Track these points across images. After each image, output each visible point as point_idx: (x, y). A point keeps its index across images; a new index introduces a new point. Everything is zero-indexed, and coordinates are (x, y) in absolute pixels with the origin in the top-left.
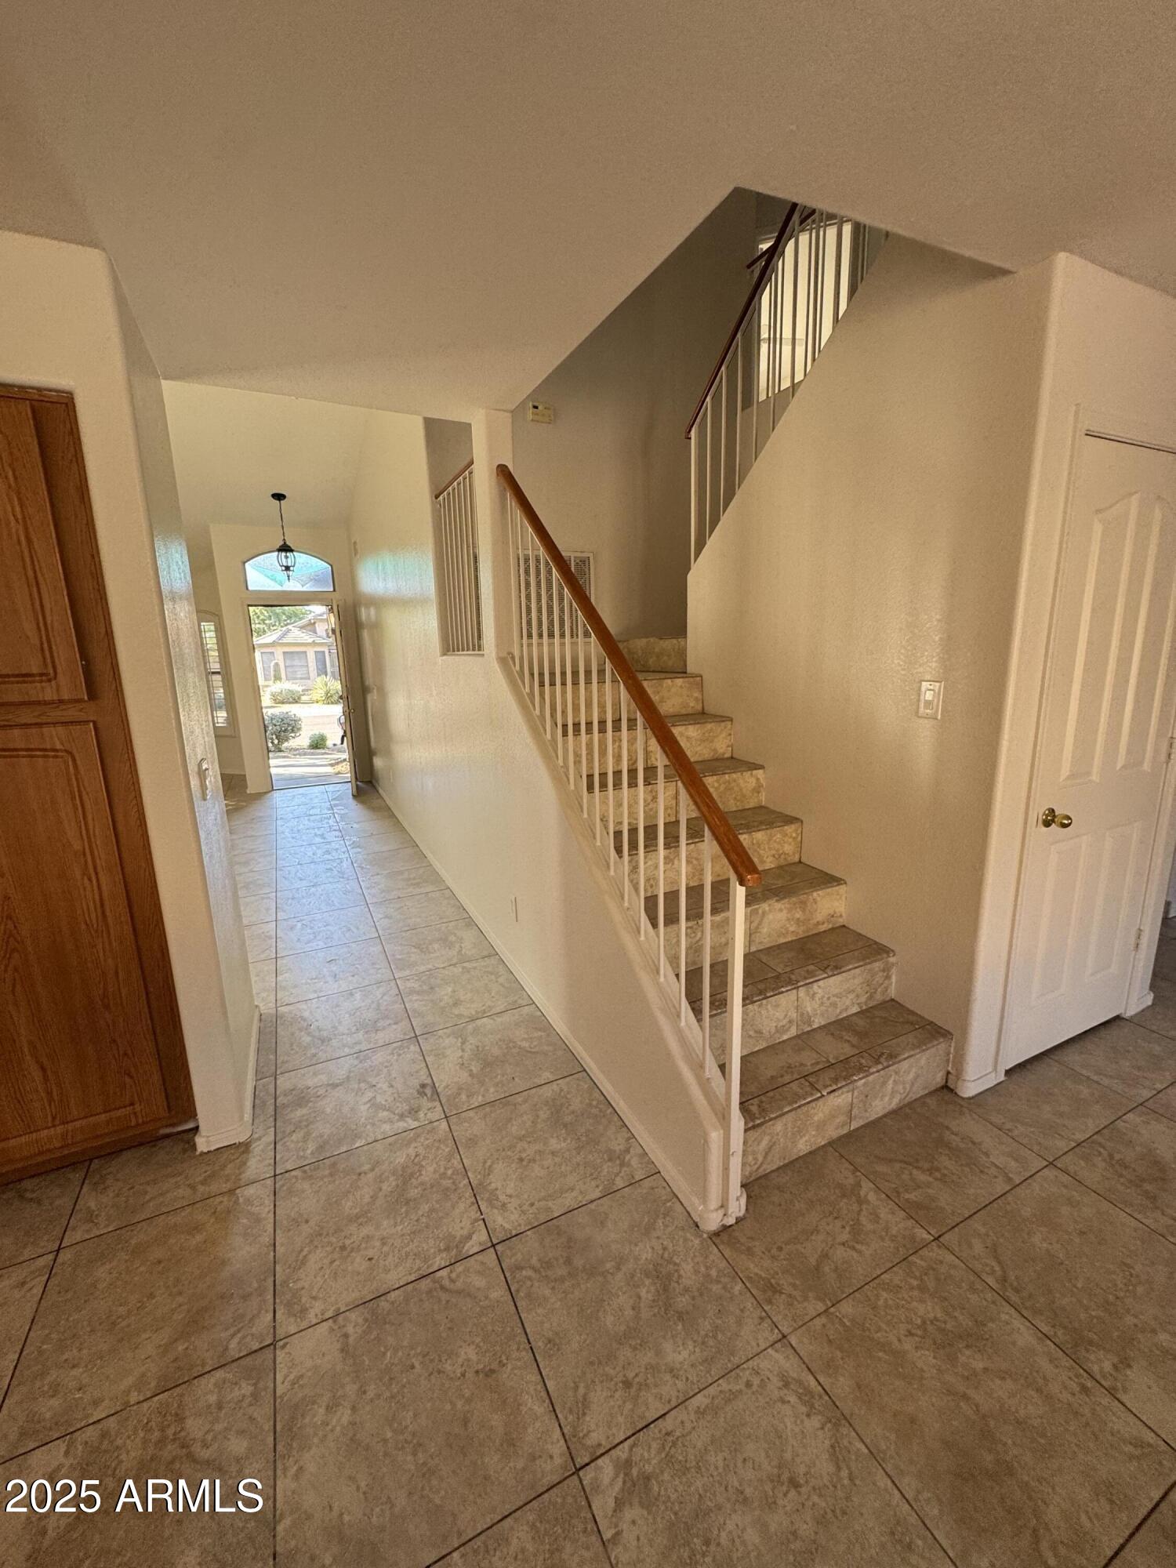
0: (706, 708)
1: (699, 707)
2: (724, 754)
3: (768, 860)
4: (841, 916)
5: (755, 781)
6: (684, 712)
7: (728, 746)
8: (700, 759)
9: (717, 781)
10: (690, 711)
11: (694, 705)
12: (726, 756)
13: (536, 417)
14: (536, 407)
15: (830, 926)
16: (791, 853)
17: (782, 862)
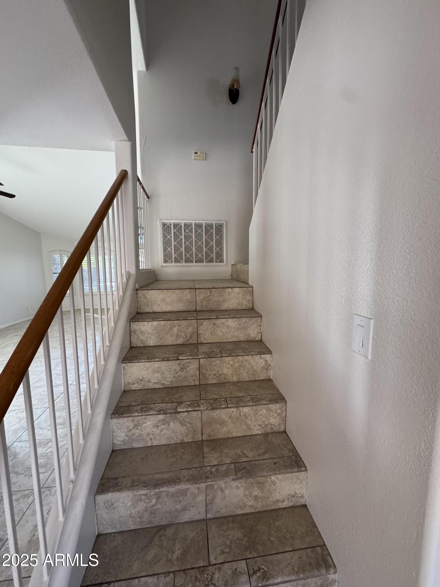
0: (254, 307)
1: (250, 306)
2: (255, 338)
3: (256, 428)
4: (302, 497)
5: (264, 362)
6: (240, 308)
7: (259, 333)
8: (237, 340)
9: (233, 361)
10: (244, 307)
11: (246, 304)
12: (257, 339)
13: (196, 158)
14: (196, 153)
15: (291, 504)
16: (276, 424)
17: (268, 430)
